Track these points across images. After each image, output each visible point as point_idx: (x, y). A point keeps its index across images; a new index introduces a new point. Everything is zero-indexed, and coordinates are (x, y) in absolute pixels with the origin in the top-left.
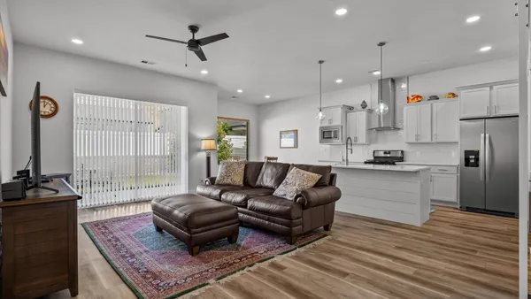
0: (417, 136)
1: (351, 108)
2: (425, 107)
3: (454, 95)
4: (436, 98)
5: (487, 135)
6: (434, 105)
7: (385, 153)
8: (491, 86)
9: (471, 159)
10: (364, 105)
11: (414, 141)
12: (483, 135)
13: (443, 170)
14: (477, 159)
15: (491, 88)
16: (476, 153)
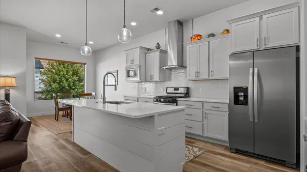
0: (197, 73)
1: (149, 50)
2: (204, 44)
3: (228, 31)
4: (213, 35)
5: (256, 70)
6: (211, 42)
7: (175, 89)
8: (260, 15)
9: (239, 96)
10: (158, 47)
11: (194, 78)
12: (251, 71)
13: (216, 107)
14: (246, 97)
15: (261, 18)
16: (245, 90)
